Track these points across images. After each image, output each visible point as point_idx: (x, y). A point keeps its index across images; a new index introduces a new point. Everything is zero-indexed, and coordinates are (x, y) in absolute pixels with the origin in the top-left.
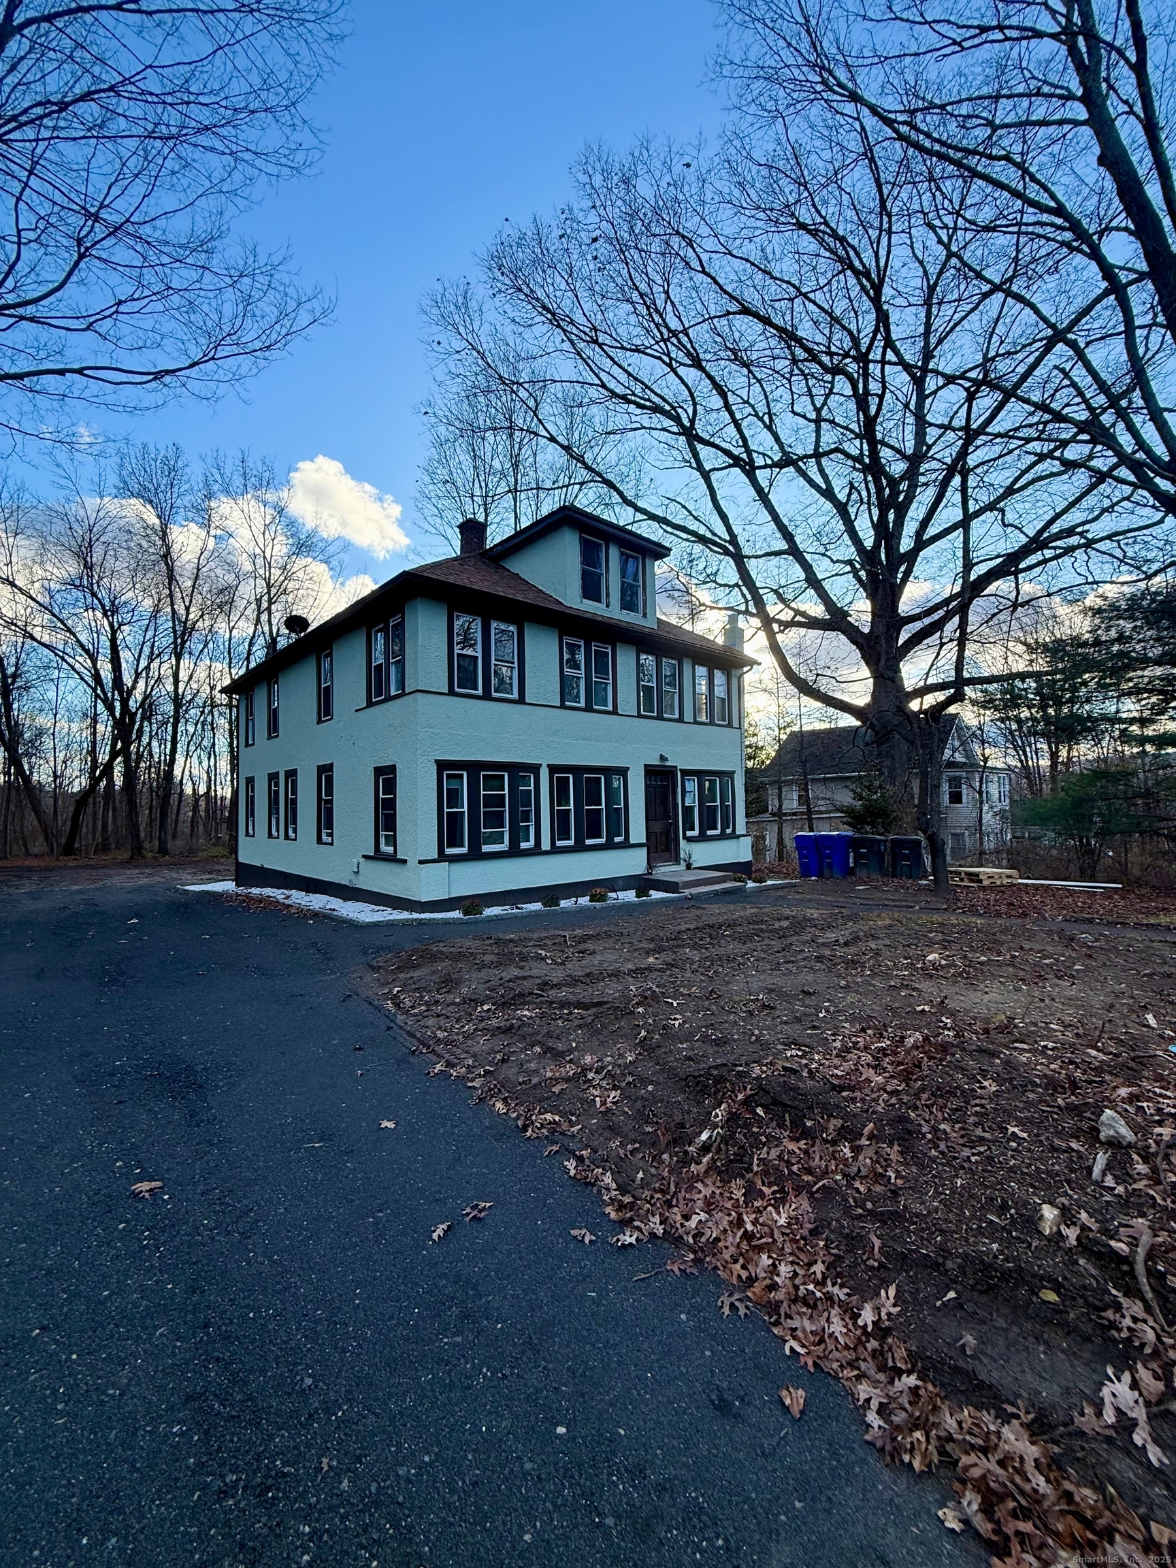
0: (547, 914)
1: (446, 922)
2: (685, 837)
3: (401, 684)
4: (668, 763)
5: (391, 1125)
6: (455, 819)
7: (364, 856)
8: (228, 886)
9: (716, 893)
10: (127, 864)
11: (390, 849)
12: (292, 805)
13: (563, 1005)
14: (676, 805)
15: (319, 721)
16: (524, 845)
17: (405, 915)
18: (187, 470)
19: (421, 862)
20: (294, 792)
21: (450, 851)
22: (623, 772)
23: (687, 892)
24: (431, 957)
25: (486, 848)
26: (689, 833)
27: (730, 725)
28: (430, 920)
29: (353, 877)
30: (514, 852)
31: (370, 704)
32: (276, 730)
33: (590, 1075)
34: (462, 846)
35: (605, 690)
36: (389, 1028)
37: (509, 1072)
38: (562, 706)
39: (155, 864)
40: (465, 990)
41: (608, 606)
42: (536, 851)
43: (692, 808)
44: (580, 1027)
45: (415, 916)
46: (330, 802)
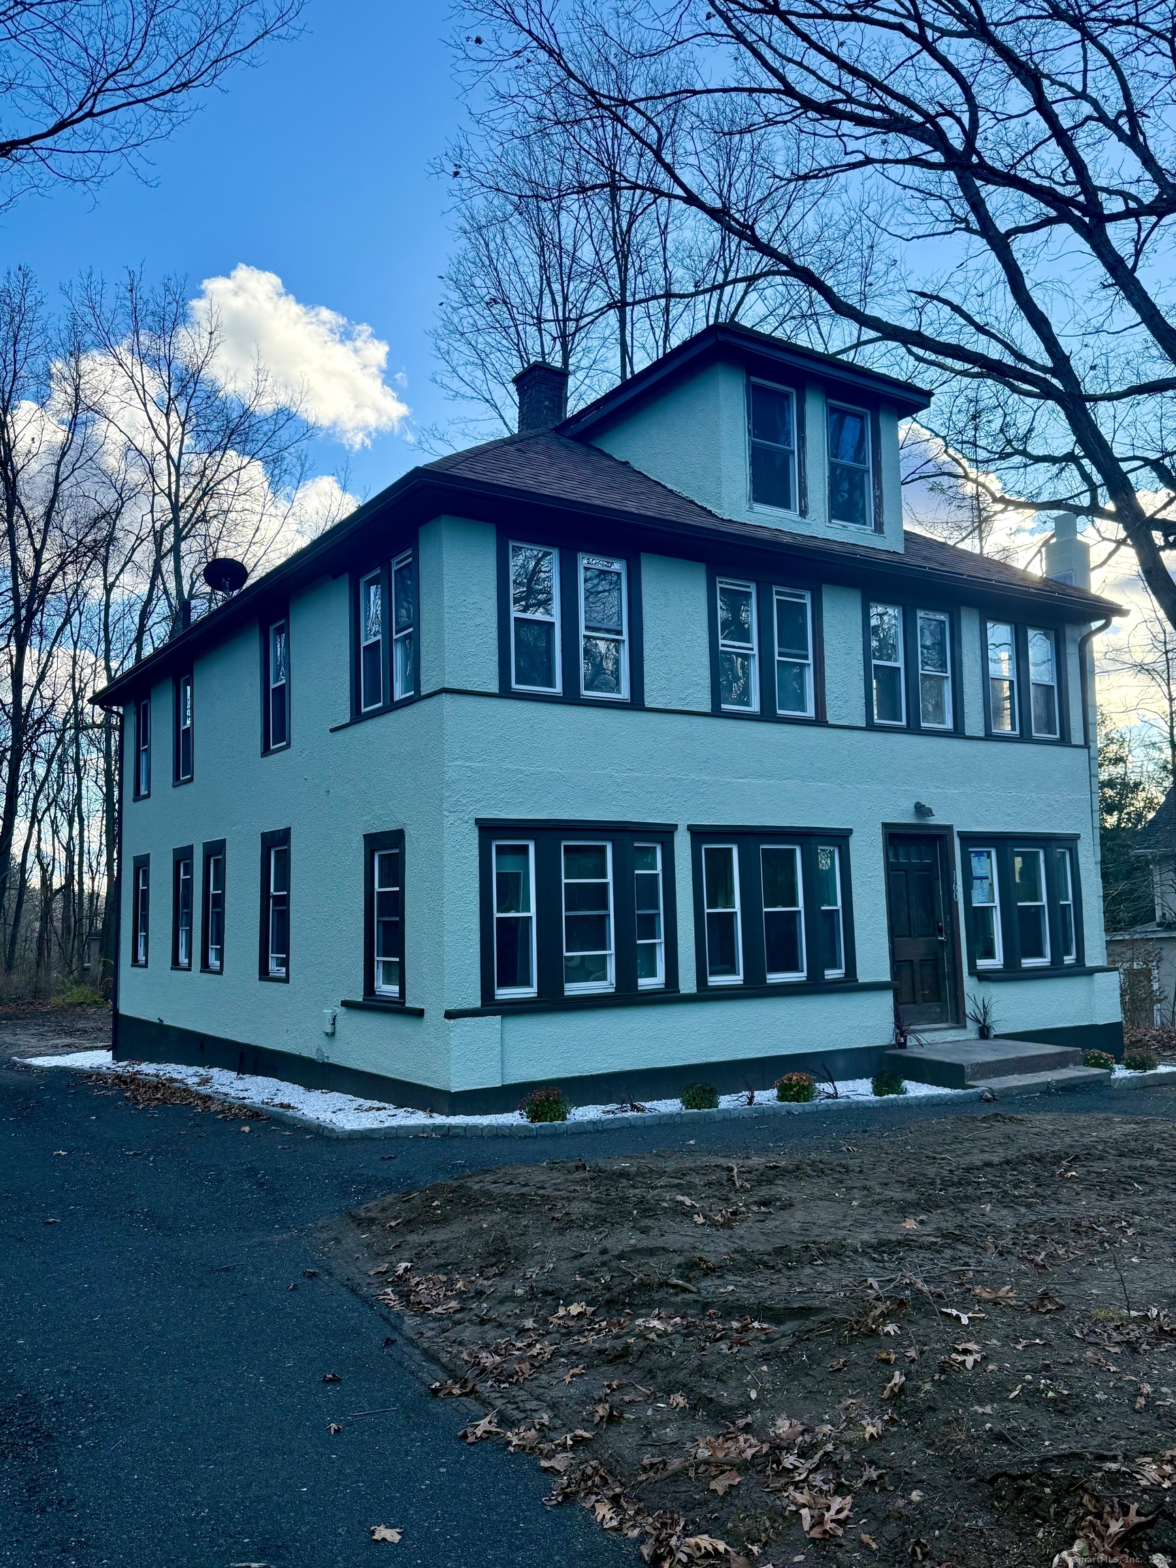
0: (694, 1122)
1: (498, 1134)
2: (974, 971)
3: (414, 680)
4: (933, 821)
5: (392, 1535)
6: (512, 933)
7: (345, 1004)
8: (98, 1059)
9: (1047, 1090)
11: (392, 990)
12: (215, 905)
13: (730, 1310)
14: (952, 905)
15: (266, 751)
16: (645, 983)
17: (419, 1119)
18: (42, 311)
19: (450, 1015)
20: (220, 883)
21: (503, 994)
22: (840, 838)
23: (983, 1085)
24: (467, 1202)
25: (573, 989)
26: (982, 964)
27: (1064, 740)
28: (466, 1128)
29: (323, 1042)
30: (627, 996)
31: (357, 717)
32: (189, 769)
33: (789, 1460)
34: (527, 983)
35: (800, 677)
36: (389, 1342)
37: (623, 1442)
38: (717, 713)
40: (533, 1272)
41: (803, 513)
42: (669, 996)
43: (985, 912)
44: (765, 1358)
45: (439, 1119)
46: (284, 901)
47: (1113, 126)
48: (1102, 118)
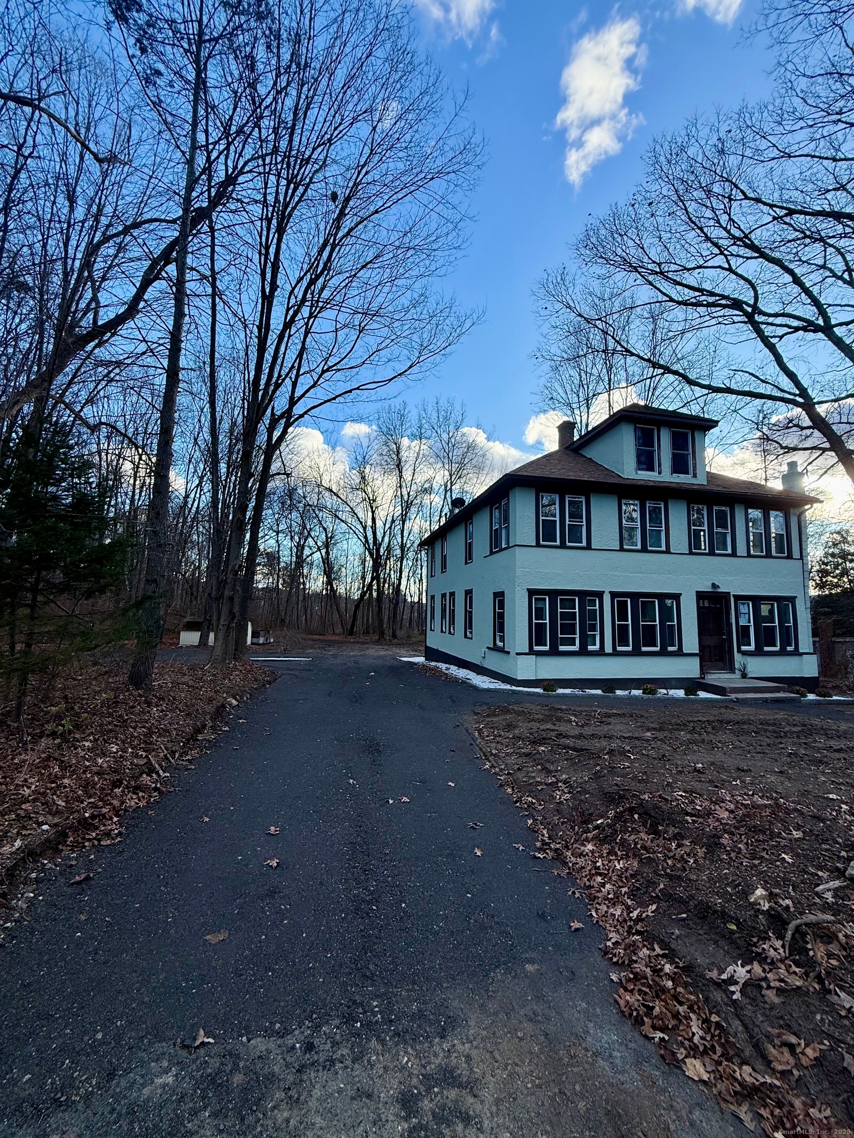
0: (605, 698)
1: (535, 694)
2: (739, 651)
3: (508, 542)
4: (719, 590)
6: (540, 628)
7: (488, 648)
8: (421, 660)
9: (765, 700)
10: (377, 642)
11: (501, 644)
12: (453, 612)
14: (729, 625)
15: (466, 563)
16: (590, 648)
17: (508, 687)
19: (517, 654)
20: (454, 606)
21: (536, 648)
22: (676, 597)
23: (733, 696)
25: (562, 648)
26: (743, 648)
27: (790, 557)
28: (519, 691)
29: (481, 659)
30: (583, 652)
31: (492, 553)
32: (445, 568)
34: (546, 645)
35: (660, 534)
38: (622, 549)
39: (390, 644)
41: (661, 472)
42: (601, 653)
43: (746, 629)
44: (567, 760)
45: (514, 688)
46: (471, 612)
47: (840, 278)
48: (835, 275)
